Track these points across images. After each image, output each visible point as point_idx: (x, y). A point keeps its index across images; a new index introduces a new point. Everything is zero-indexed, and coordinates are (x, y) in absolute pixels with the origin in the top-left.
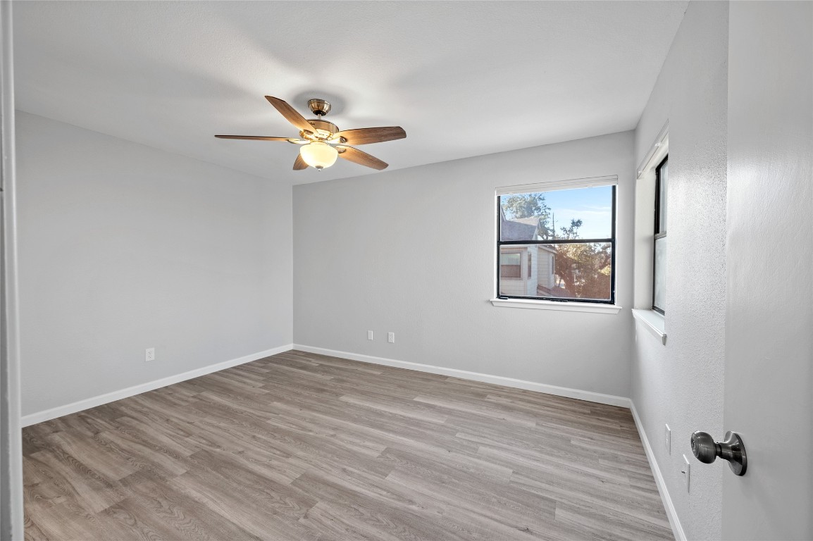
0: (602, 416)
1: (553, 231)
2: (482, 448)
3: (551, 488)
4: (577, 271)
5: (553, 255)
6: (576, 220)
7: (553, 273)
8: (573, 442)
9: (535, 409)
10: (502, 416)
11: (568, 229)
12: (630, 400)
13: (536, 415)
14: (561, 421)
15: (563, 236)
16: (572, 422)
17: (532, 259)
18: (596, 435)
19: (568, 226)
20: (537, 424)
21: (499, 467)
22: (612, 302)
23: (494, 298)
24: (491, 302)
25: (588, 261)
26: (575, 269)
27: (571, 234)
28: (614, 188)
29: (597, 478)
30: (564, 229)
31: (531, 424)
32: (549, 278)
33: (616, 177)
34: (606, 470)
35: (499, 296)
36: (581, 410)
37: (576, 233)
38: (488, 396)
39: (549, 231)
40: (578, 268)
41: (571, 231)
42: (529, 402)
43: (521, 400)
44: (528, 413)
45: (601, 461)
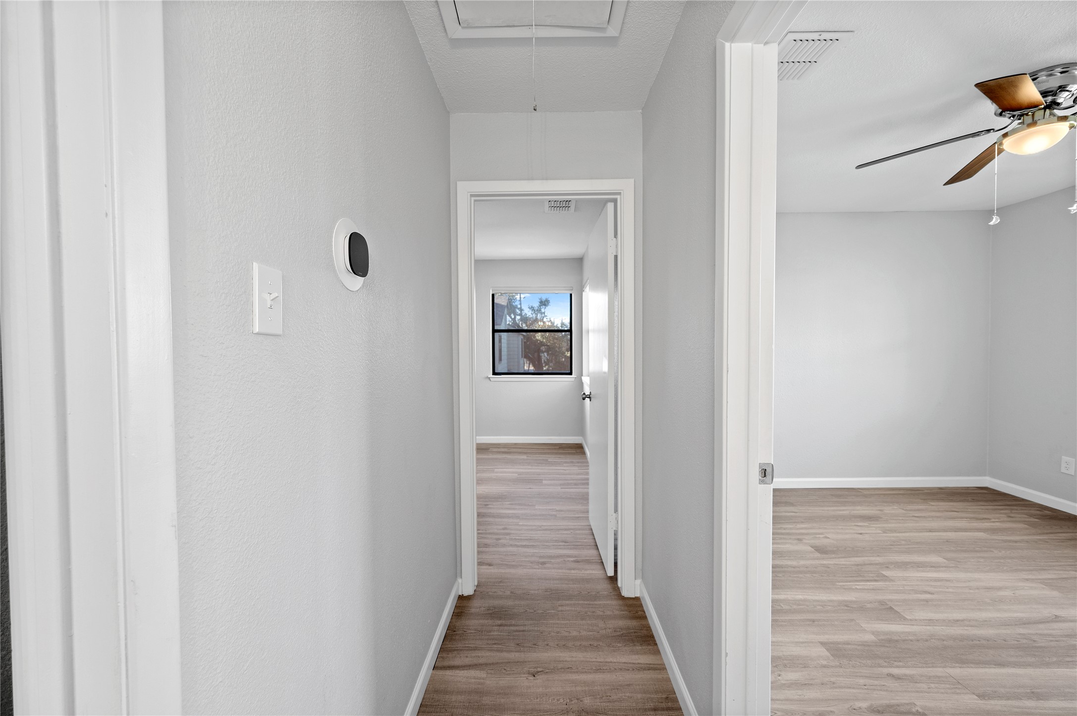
0: (566, 448)
1: (521, 310)
2: (496, 470)
3: (539, 476)
4: (546, 354)
5: (522, 337)
6: (544, 299)
7: (522, 357)
8: (549, 460)
9: (525, 451)
10: (504, 456)
11: (536, 308)
12: (581, 438)
13: (525, 453)
14: (541, 453)
15: (531, 316)
16: (548, 453)
17: (503, 341)
18: (562, 456)
19: (536, 305)
20: (527, 456)
21: (510, 474)
22: (571, 373)
23: (491, 375)
24: (489, 378)
25: (555, 343)
26: (543, 352)
27: (539, 315)
28: (571, 295)
29: (562, 469)
30: (532, 308)
31: (524, 457)
32: (518, 362)
33: (572, 288)
34: (567, 466)
35: (494, 373)
36: (553, 448)
37: (544, 313)
38: (491, 449)
39: (518, 311)
40: (547, 351)
41: (539, 310)
42: (520, 448)
43: (514, 448)
44: (520, 453)
45: (564, 465)
